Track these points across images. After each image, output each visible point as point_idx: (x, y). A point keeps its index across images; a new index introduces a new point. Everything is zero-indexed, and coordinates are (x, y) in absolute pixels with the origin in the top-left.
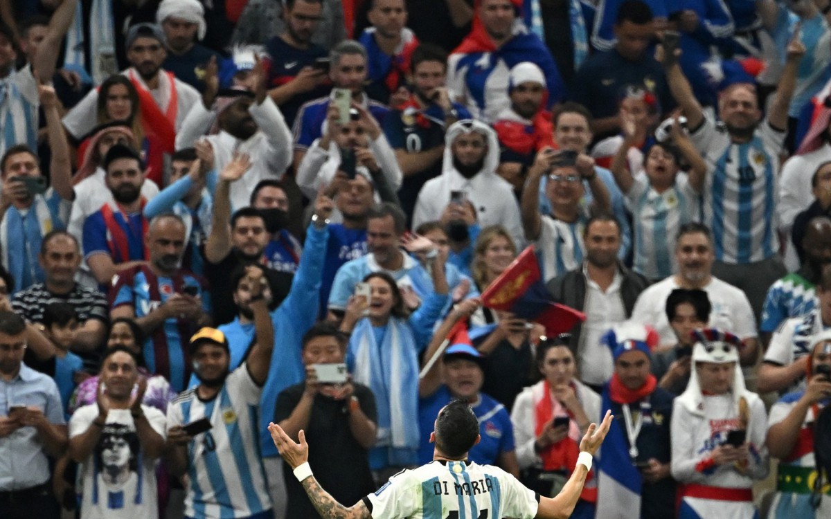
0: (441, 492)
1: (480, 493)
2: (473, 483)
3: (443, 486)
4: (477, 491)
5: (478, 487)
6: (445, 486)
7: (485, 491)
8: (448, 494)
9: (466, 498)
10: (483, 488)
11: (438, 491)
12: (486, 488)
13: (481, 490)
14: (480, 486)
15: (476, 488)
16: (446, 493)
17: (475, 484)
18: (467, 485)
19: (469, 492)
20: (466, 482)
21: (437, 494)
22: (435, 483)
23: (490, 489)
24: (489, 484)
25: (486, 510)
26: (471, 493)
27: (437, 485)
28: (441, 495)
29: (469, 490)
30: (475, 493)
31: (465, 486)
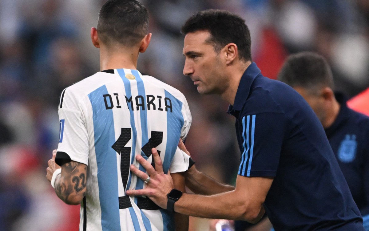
0: (112, 106)
1: (154, 108)
2: (148, 96)
3: (114, 98)
4: (151, 106)
5: (154, 102)
6: (117, 98)
7: (162, 110)
8: (120, 107)
9: (137, 114)
10: (160, 106)
11: (109, 105)
12: (163, 106)
13: (157, 106)
14: (156, 102)
15: (151, 102)
16: (119, 107)
17: (151, 99)
18: (141, 98)
19: (142, 107)
20: (140, 95)
21: (107, 108)
22: (105, 96)
23: (169, 109)
24: (168, 104)
25: (161, 133)
26: (143, 109)
27: (108, 98)
28: (113, 109)
29: (143, 105)
30: (149, 109)
31: (138, 99)
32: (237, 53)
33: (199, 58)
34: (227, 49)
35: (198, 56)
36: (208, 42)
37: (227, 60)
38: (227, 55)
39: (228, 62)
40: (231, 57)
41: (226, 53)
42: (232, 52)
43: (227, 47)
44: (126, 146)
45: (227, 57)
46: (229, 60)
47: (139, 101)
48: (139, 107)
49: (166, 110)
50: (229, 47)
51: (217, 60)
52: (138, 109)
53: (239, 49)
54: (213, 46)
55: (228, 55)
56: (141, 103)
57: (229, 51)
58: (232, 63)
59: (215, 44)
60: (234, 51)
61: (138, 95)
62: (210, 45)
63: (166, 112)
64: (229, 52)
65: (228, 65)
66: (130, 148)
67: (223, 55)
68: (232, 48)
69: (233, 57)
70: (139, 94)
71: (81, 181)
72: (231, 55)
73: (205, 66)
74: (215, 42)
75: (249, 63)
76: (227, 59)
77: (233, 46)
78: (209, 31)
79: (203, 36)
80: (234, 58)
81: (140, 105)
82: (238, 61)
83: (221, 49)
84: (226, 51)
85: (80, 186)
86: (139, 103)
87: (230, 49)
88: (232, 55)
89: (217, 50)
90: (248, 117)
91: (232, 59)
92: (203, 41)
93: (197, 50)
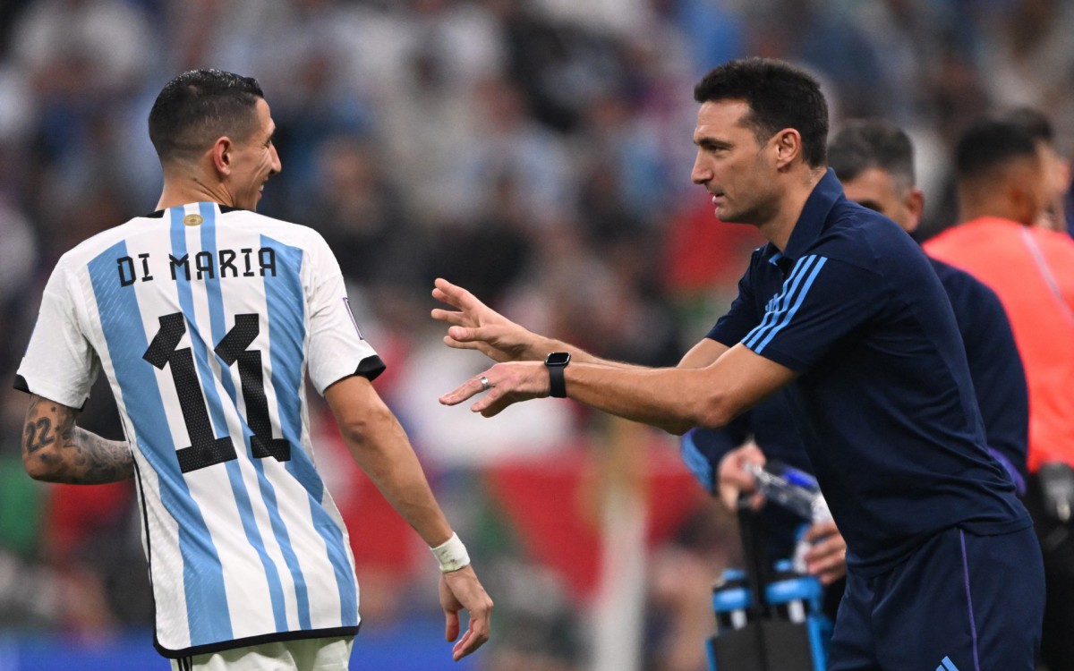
0: (134, 278)
1: (235, 274)
2: (222, 253)
3: (138, 264)
4: (228, 270)
5: (233, 263)
6: (145, 264)
7: (252, 274)
8: (151, 279)
9: (198, 289)
10: (248, 267)
11: (128, 277)
12: (255, 266)
13: (241, 269)
14: (239, 262)
15: (229, 264)
16: (147, 278)
17: (227, 257)
18: (206, 257)
19: (208, 272)
20: (206, 250)
21: (124, 283)
22: (120, 261)
23: (268, 271)
24: (267, 261)
25: (255, 317)
26: (212, 276)
27: (125, 265)
28: (135, 284)
29: (210, 269)
30: (223, 275)
31: (201, 258)
32: (799, 147)
33: (723, 152)
34: (781, 139)
35: (721, 149)
36: (743, 123)
37: (778, 161)
38: (780, 150)
39: (780, 165)
40: (787, 156)
41: (777, 148)
42: (790, 145)
43: (780, 134)
44: (180, 347)
45: (780, 155)
46: (783, 161)
47: (204, 261)
48: (203, 273)
49: (262, 273)
50: (785, 136)
51: (760, 160)
52: (199, 277)
53: (803, 139)
54: (755, 131)
55: (782, 151)
56: (207, 265)
57: (784, 143)
58: (787, 167)
59: (758, 128)
60: (794, 144)
61: (200, 251)
62: (747, 130)
63: (262, 277)
64: (783, 145)
65: (780, 170)
66: (189, 349)
67: (773, 151)
68: (791, 137)
69: (790, 156)
70: (203, 248)
71: (39, 432)
72: (786, 152)
73: (735, 169)
74: (757, 123)
75: (823, 171)
76: (780, 158)
77: (793, 133)
78: (748, 102)
79: (738, 109)
80: (794, 156)
81: (204, 269)
82: (800, 162)
83: (768, 139)
84: (777, 142)
85: (36, 441)
86: (202, 266)
87: (786, 140)
88: (791, 150)
89: (762, 140)
90: (813, 257)
91: (789, 159)
92: (734, 120)
93: (722, 136)
